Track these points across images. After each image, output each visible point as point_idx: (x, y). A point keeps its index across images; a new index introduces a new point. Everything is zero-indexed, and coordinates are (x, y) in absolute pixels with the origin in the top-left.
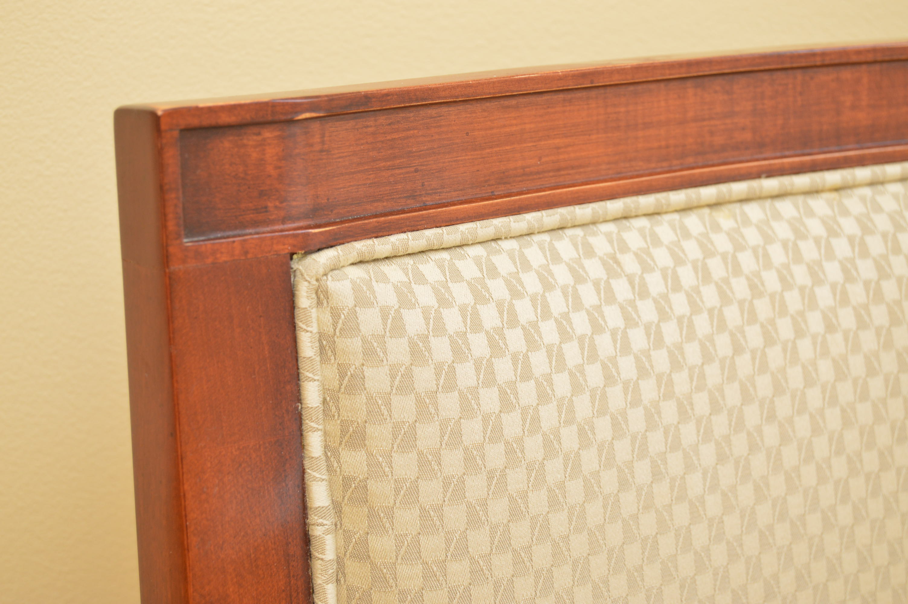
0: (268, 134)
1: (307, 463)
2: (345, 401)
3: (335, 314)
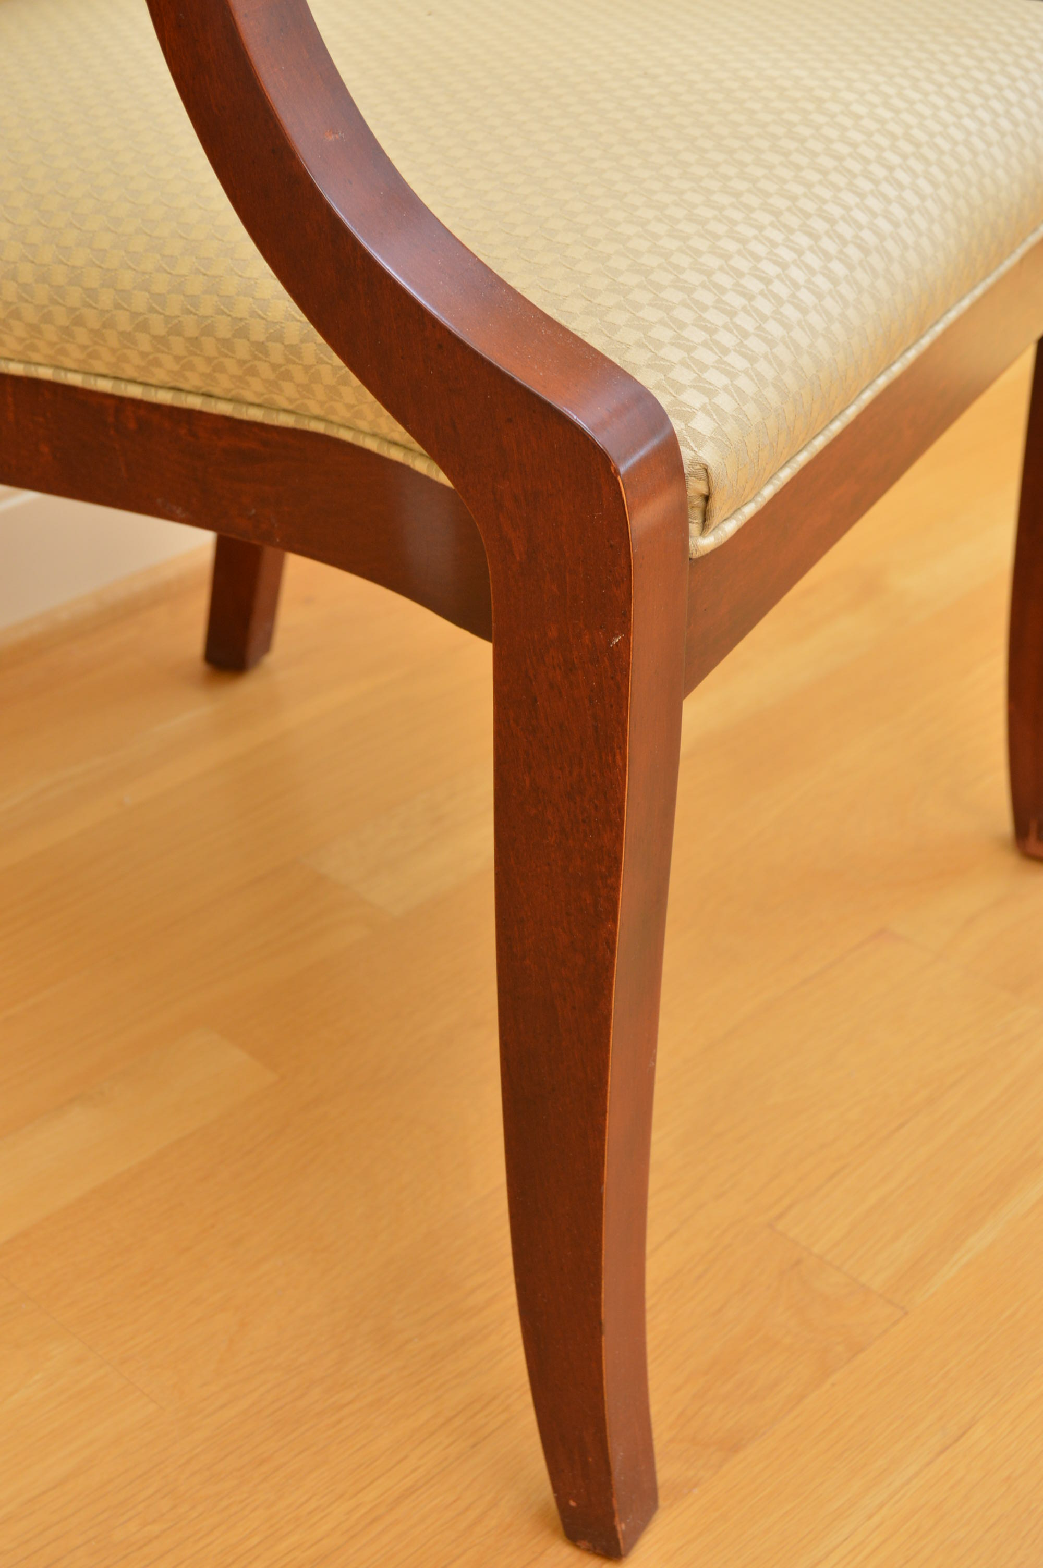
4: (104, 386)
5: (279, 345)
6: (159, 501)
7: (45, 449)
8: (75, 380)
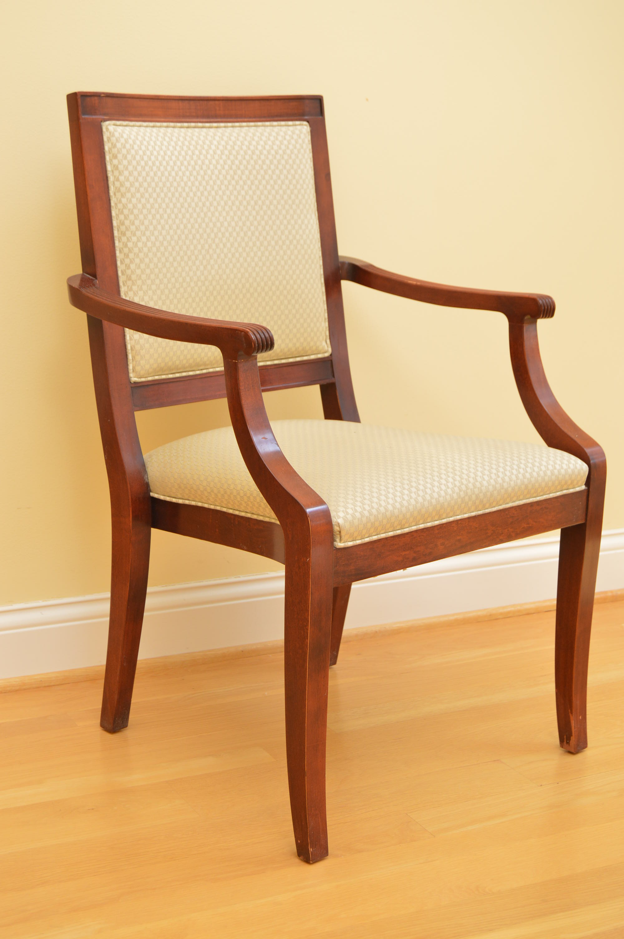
0: (96, 98)
1: (106, 162)
2: (113, 150)
3: (110, 133)
4: (231, 511)
5: (246, 497)
6: (241, 544)
7: (217, 530)
8: (224, 510)
